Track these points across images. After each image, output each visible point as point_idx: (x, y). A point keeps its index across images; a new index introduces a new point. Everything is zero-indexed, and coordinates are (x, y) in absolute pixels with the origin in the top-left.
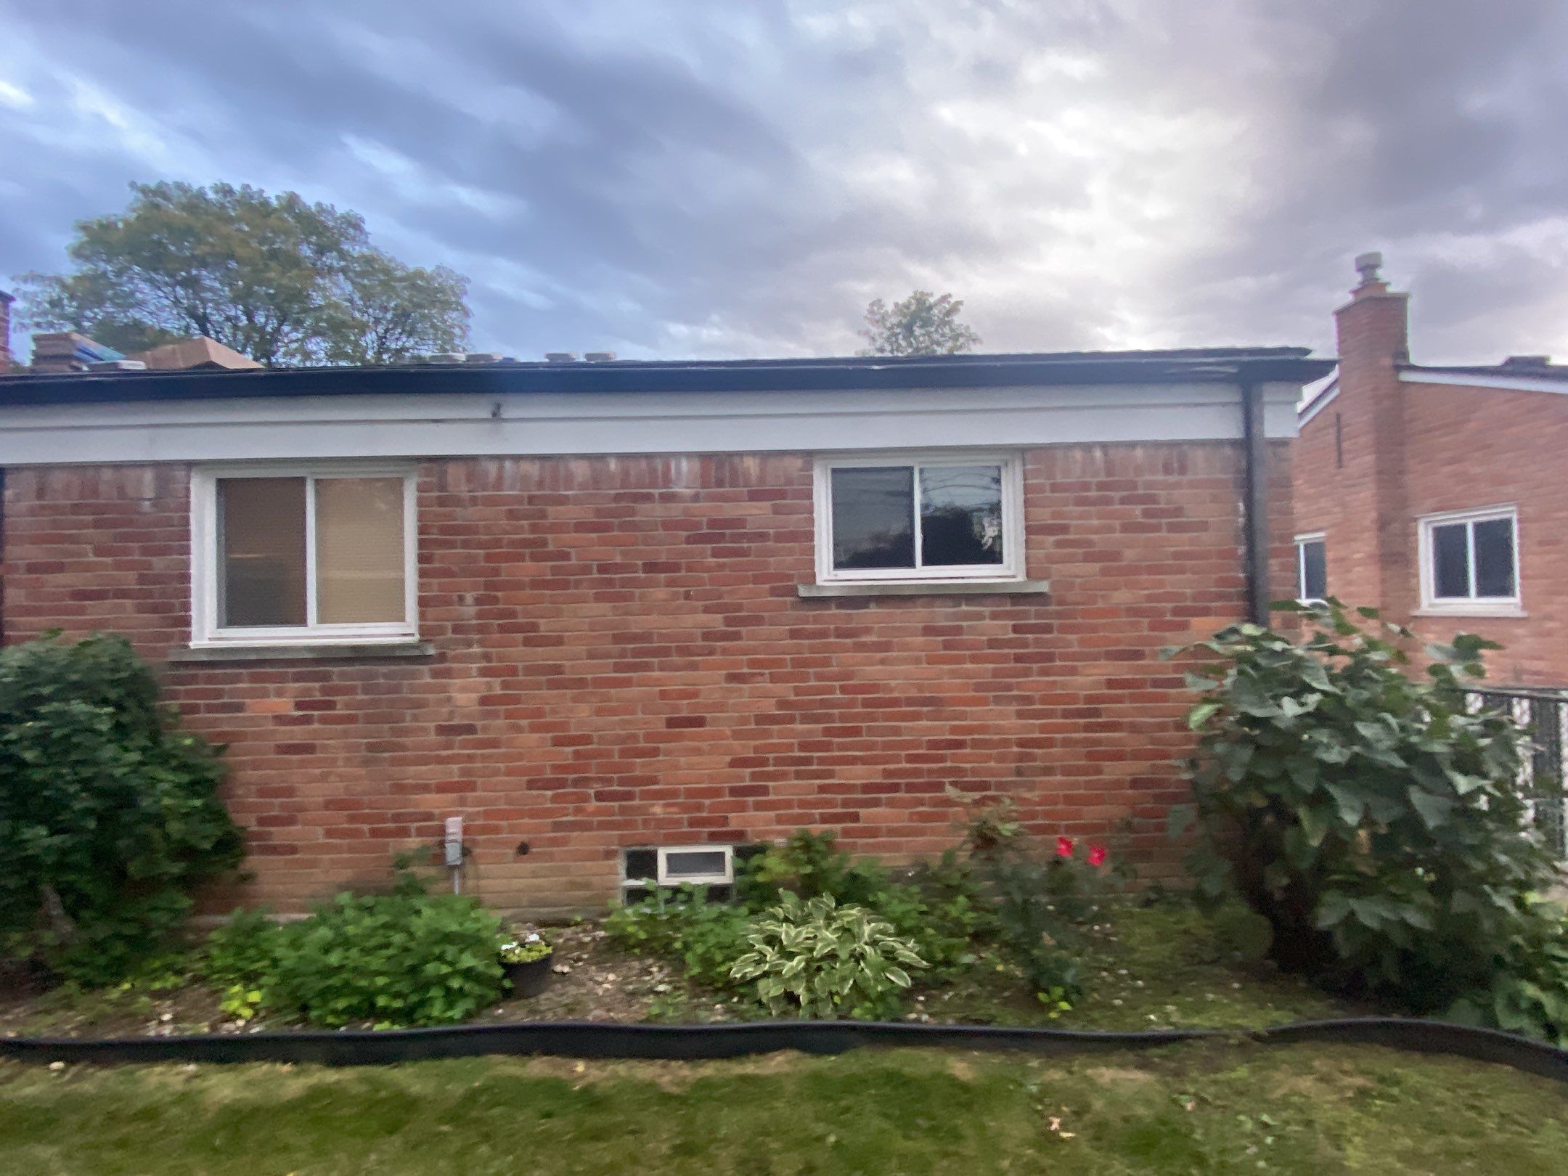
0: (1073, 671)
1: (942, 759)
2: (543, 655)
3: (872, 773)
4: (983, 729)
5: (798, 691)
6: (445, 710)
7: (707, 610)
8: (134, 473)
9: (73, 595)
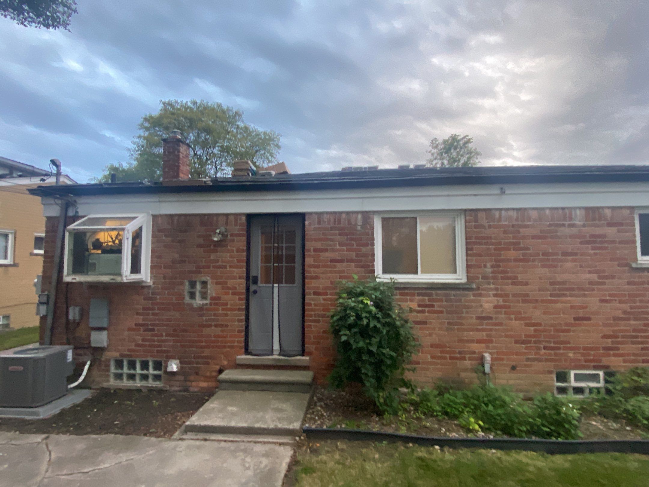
2: (520, 289)
5: (631, 307)
6: (479, 310)
7: (590, 272)
8: (354, 215)
9: (331, 261)
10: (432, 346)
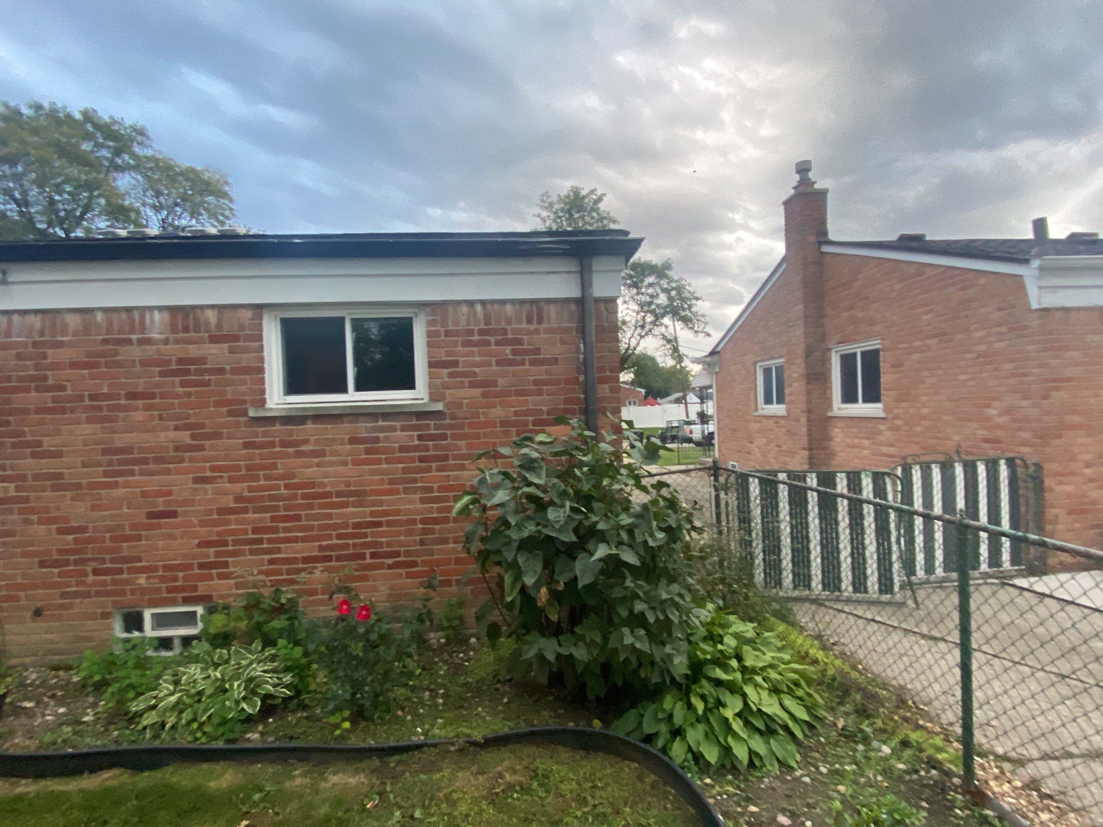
0: (462, 468)
1: (365, 535)
2: (47, 465)
3: (311, 549)
4: (396, 512)
5: (251, 489)
7: (176, 428)
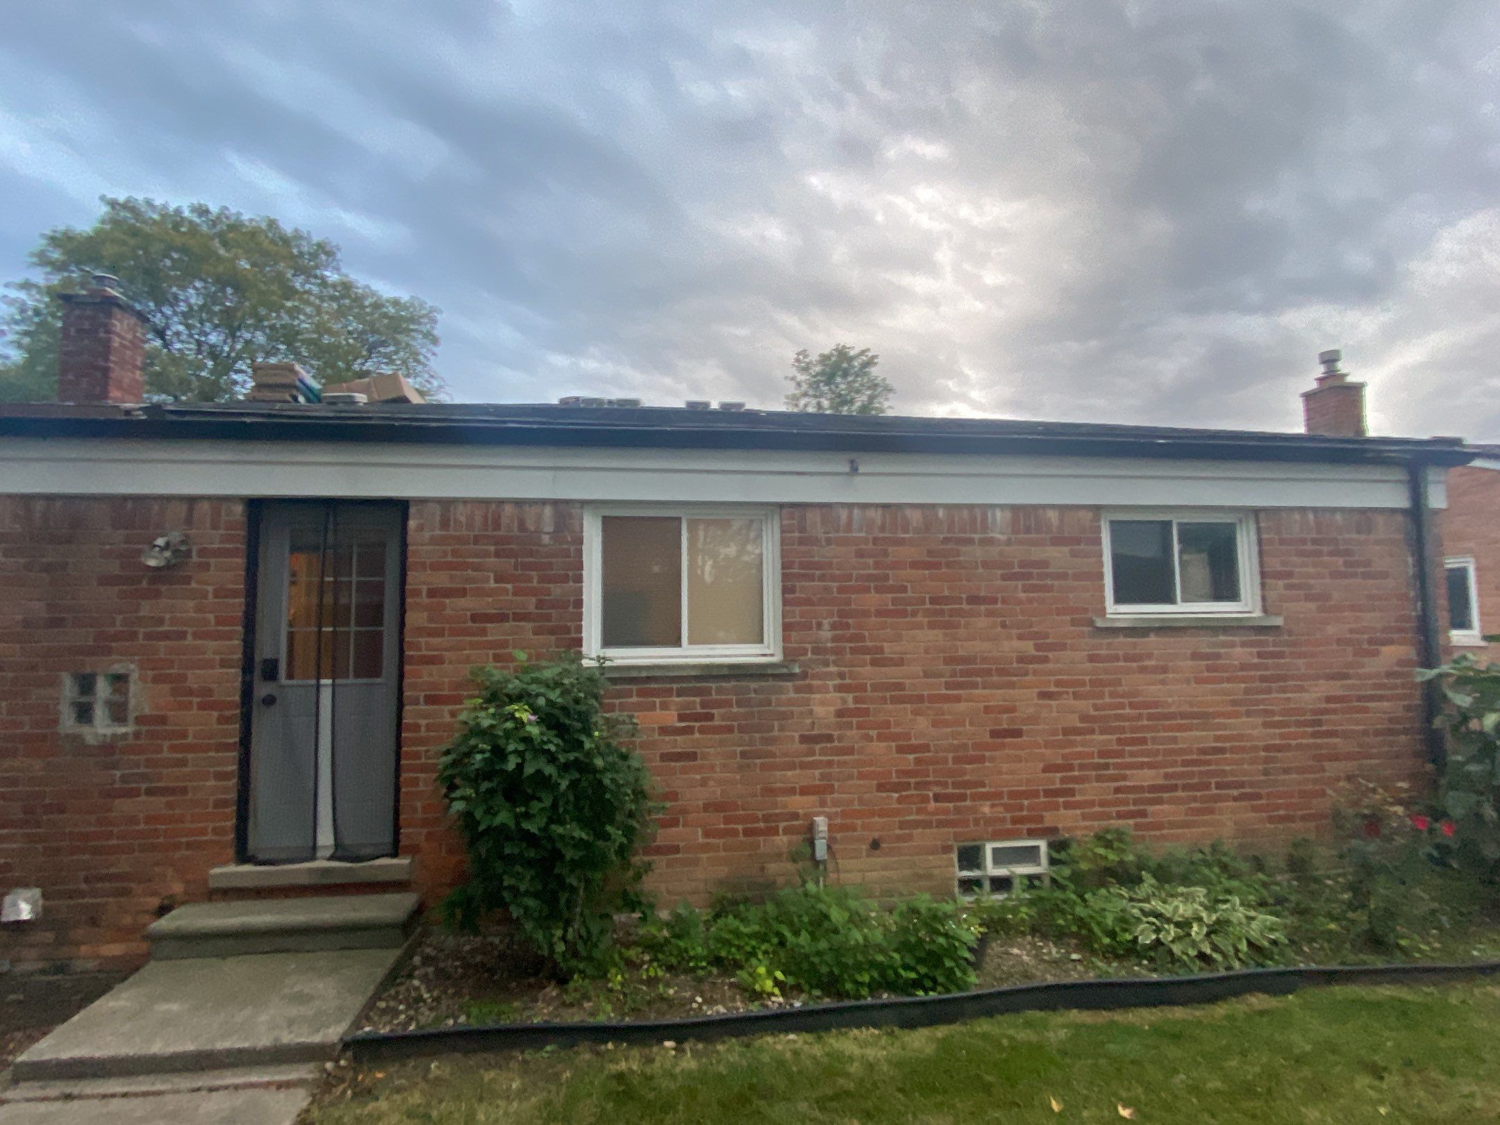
0: (1301, 689)
1: (1209, 763)
2: (890, 674)
3: (1156, 776)
4: (1240, 737)
5: (1096, 708)
6: (808, 721)
7: (1020, 637)
8: (535, 509)
9: (474, 618)
10: (706, 807)
